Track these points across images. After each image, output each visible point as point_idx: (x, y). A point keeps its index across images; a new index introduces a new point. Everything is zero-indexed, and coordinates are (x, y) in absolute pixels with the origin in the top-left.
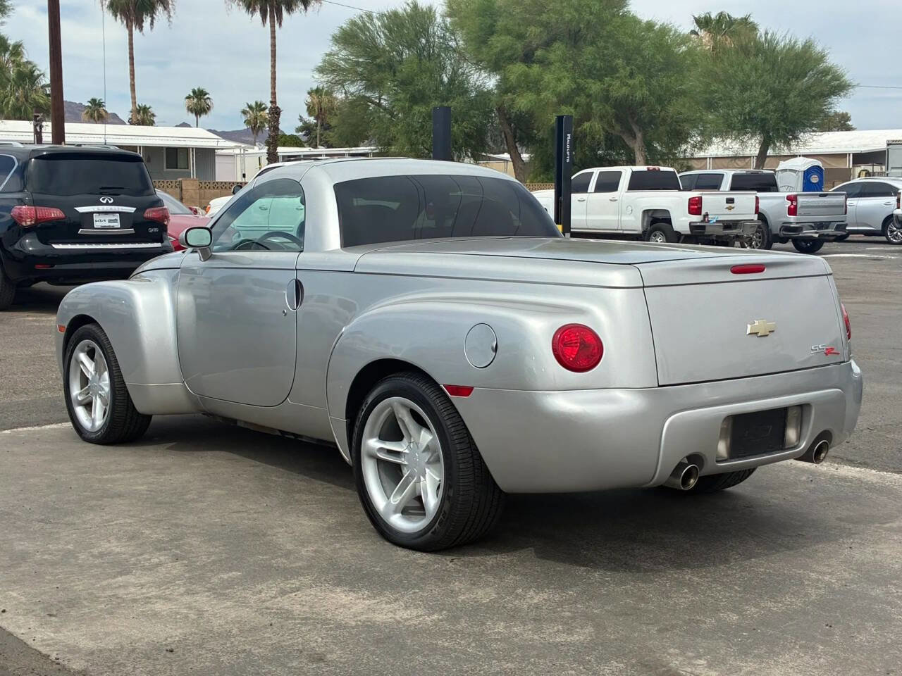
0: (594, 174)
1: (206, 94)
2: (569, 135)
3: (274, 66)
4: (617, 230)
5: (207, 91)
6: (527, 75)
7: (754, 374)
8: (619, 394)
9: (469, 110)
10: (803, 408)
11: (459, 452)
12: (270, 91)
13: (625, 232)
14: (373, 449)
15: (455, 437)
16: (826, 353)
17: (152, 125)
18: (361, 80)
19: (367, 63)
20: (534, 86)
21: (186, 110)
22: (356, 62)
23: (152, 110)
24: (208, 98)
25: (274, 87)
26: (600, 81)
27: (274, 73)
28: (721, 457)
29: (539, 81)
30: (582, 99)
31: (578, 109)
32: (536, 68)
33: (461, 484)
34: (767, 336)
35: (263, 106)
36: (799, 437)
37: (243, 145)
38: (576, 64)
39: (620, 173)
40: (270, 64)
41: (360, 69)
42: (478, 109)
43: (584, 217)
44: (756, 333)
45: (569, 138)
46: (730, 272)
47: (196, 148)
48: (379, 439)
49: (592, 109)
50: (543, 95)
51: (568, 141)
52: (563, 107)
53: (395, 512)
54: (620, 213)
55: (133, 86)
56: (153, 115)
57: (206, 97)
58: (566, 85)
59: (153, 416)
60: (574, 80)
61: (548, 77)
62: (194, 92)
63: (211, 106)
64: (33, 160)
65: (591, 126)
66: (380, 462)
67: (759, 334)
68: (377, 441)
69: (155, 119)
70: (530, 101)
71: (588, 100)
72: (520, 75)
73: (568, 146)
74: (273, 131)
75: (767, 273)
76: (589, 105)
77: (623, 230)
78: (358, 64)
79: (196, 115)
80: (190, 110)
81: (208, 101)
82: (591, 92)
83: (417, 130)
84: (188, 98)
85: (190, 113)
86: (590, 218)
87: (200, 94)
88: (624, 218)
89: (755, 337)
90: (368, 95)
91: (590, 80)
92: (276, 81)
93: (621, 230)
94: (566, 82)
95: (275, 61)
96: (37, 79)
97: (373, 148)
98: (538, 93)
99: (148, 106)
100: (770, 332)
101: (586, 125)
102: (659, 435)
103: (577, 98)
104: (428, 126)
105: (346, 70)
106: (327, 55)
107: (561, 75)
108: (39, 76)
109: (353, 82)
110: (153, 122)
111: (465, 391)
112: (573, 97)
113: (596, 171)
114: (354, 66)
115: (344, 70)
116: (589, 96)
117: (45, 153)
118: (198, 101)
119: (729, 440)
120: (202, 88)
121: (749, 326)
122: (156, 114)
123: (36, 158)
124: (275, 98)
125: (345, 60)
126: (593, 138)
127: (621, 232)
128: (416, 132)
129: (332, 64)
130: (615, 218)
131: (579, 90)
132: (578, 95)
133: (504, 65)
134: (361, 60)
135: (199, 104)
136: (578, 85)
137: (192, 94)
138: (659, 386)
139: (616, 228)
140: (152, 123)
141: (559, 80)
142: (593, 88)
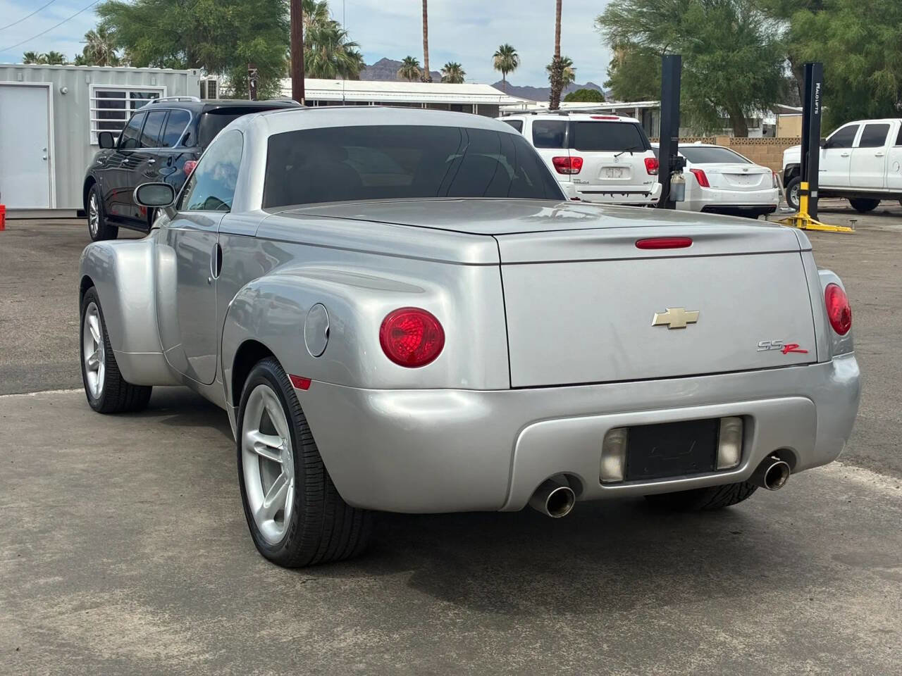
0: (860, 128)
1: (513, 51)
2: (818, 84)
3: (559, 20)
4: (883, 188)
5: (515, 48)
6: (812, 23)
7: (658, 376)
8: (453, 395)
9: (757, 60)
10: (745, 420)
11: (306, 455)
12: (554, 45)
13: (891, 191)
14: (251, 442)
15: (303, 437)
16: (783, 351)
17: (462, 83)
18: (645, 31)
19: (651, 14)
20: (822, 34)
21: (494, 67)
22: (639, 12)
23: (462, 68)
24: (515, 55)
25: (558, 41)
26: (895, 27)
27: (559, 27)
28: (610, 478)
29: (826, 28)
30: (873, 47)
31: (868, 58)
32: (822, 15)
33: (308, 493)
34: (685, 327)
35: (569, 62)
36: (742, 457)
37: (525, 101)
38: (868, 9)
39: (888, 126)
40: (555, 17)
41: (643, 20)
42: (767, 60)
43: (846, 174)
44: (668, 324)
45: (818, 87)
46: (635, 246)
47: (478, 105)
48: (260, 431)
49: (884, 57)
50: (830, 43)
51: (817, 91)
52: (852, 56)
53: (268, 518)
54: (886, 170)
55: (426, 43)
56: (463, 73)
57: (513, 53)
58: (854, 32)
59: (154, 387)
60: (863, 26)
61: (835, 24)
62: (502, 49)
63: (518, 62)
64: (207, 114)
65: (882, 76)
66: (261, 458)
67: (671, 326)
68: (256, 434)
69: (465, 77)
70: (815, 51)
71: (880, 48)
72: (805, 23)
73: (817, 97)
74: (556, 86)
75: (694, 249)
76: (881, 53)
77: (889, 189)
78: (642, 14)
79: (503, 72)
80: (498, 66)
81: (515, 58)
82: (884, 39)
83: (701, 81)
84: (496, 55)
85: (497, 70)
86: (854, 175)
87: (507, 51)
88: (890, 175)
89: (665, 328)
90: (652, 46)
91: (883, 26)
92: (561, 35)
93: (887, 188)
94: (855, 29)
95: (560, 14)
96: (339, 38)
97: (656, 102)
98: (825, 41)
99: (458, 64)
100: (688, 323)
101: (877, 74)
102: (510, 449)
103: (867, 45)
104: (713, 77)
105: (628, 21)
106: (610, 5)
107: (850, 21)
108: (342, 35)
109: (636, 33)
110: (463, 79)
111: (305, 383)
112: (864, 45)
113: (862, 124)
114: (638, 16)
115: (627, 21)
116: (881, 43)
117: (218, 108)
118: (505, 58)
119: (624, 457)
120: (510, 45)
121: (656, 315)
122: (465, 72)
123: (208, 113)
124: (559, 52)
125: (629, 11)
126: (885, 89)
127: (887, 190)
128: (699, 84)
129: (615, 15)
130: (879, 175)
131: (871, 36)
132: (869, 42)
133: (791, 11)
134: (645, 10)
135: (507, 59)
136: (870, 31)
137: (499, 52)
138: (511, 388)
139: (882, 186)
140: (461, 81)
141: (848, 26)
142: (885, 35)
